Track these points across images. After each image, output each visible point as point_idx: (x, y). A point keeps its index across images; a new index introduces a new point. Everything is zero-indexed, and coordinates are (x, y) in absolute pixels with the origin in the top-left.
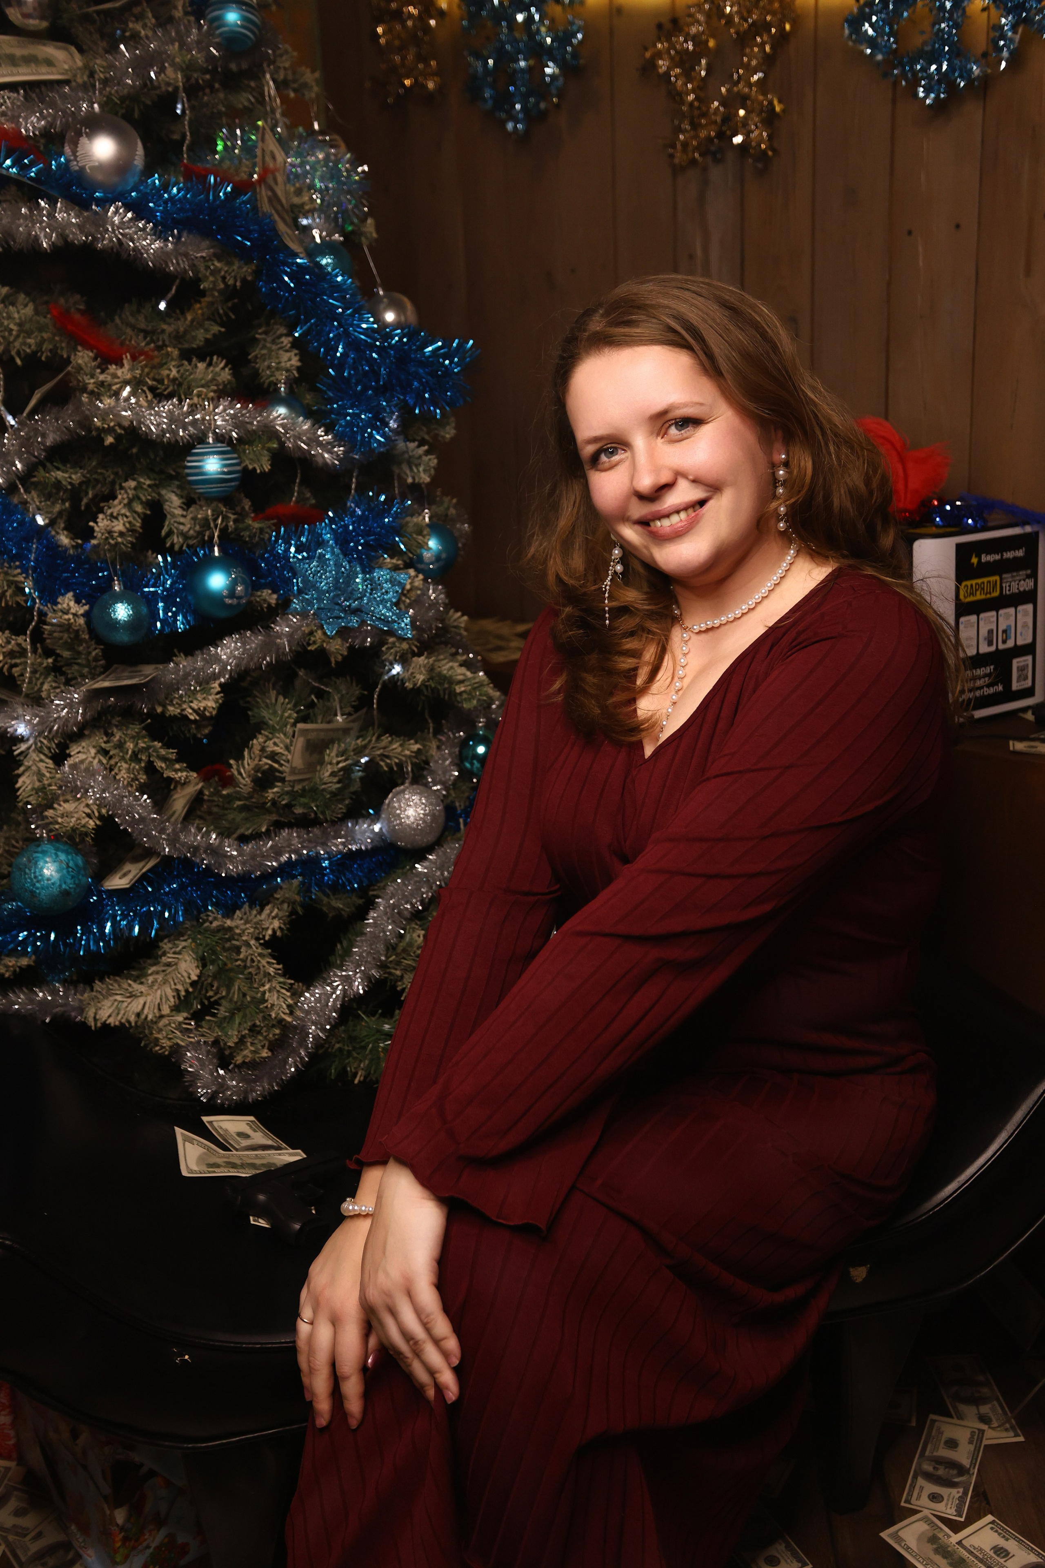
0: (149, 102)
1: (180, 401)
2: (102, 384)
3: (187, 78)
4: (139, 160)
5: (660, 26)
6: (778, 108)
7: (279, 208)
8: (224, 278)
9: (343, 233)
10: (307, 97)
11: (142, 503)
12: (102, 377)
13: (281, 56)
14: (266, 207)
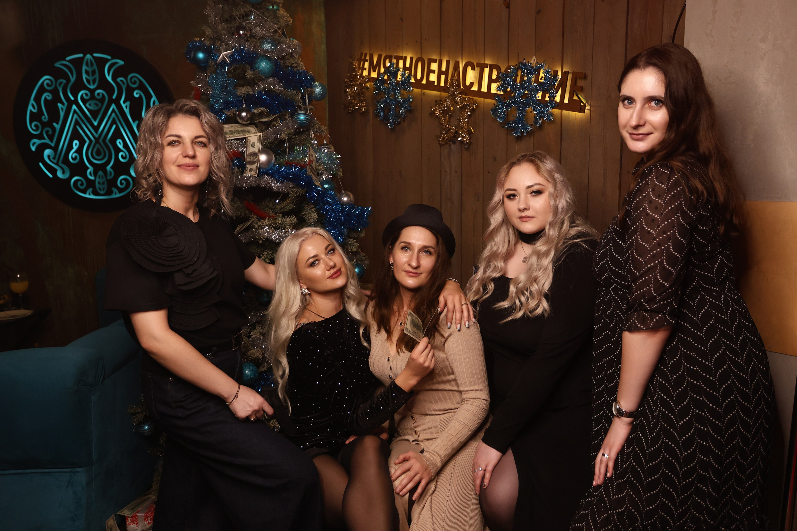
0: (277, 143)
1: (282, 230)
2: (260, 226)
3: (288, 136)
4: (273, 162)
5: (436, 101)
6: (472, 131)
7: (313, 171)
8: (296, 193)
9: (332, 175)
10: (323, 134)
11: (268, 259)
12: (259, 224)
13: (316, 124)
14: (309, 172)
